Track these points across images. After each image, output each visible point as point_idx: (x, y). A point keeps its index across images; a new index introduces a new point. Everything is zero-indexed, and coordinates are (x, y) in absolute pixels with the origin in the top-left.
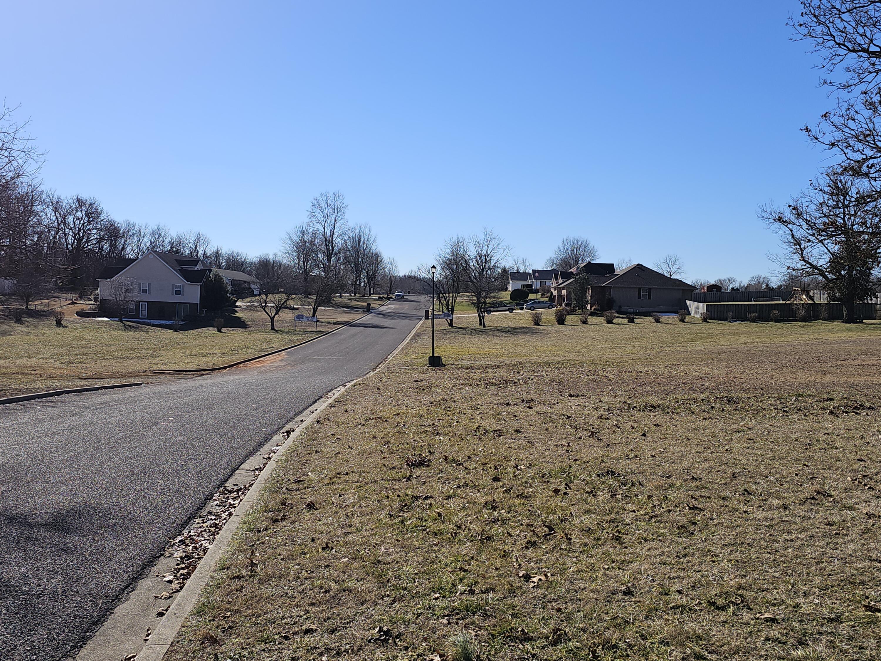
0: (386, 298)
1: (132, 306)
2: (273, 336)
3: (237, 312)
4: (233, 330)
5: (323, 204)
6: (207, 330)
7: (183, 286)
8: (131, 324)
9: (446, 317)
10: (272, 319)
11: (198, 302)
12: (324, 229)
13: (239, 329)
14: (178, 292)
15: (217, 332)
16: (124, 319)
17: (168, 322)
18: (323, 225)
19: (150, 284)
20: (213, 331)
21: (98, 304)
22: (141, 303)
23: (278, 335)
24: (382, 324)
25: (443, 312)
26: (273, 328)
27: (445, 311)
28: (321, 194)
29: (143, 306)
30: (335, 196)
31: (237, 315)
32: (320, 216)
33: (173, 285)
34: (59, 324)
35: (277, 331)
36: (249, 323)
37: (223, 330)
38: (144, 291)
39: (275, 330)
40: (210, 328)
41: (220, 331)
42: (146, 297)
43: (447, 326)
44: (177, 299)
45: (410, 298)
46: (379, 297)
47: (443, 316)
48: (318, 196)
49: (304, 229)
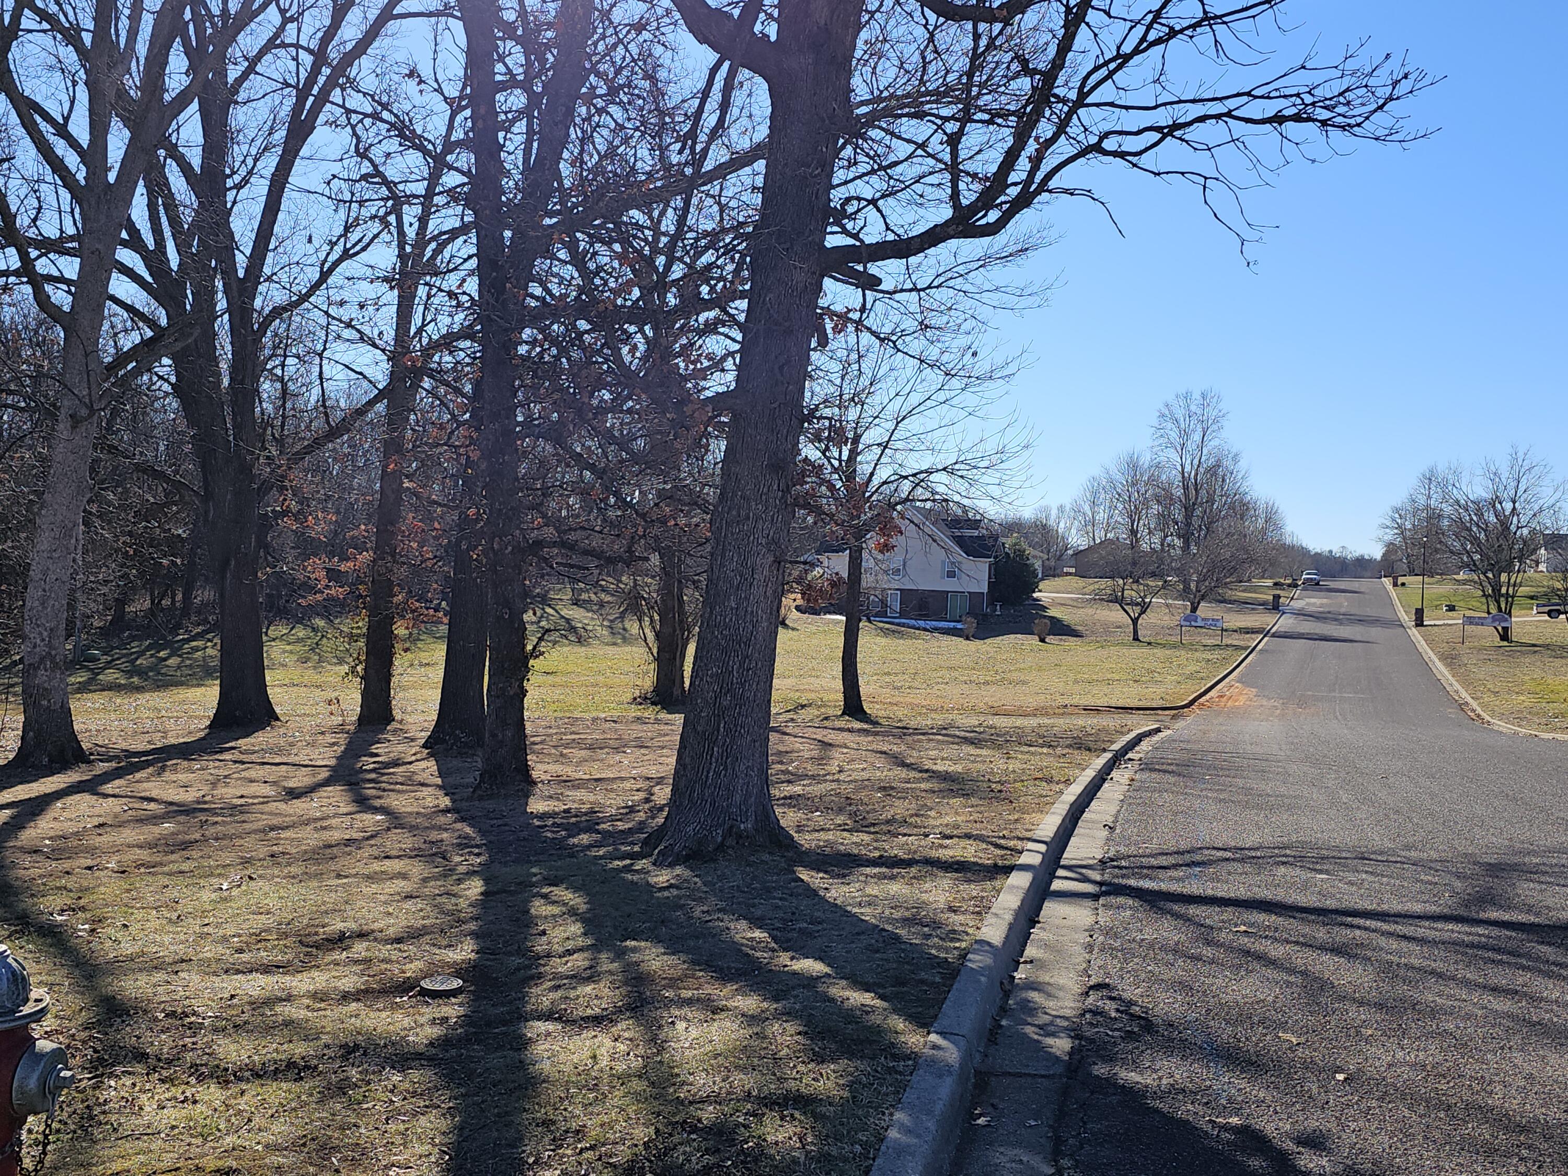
0: (1289, 586)
4: (1062, 640)
5: (1180, 413)
6: (1016, 639)
7: (960, 563)
8: (887, 626)
9: (1496, 624)
10: (1135, 621)
11: (985, 590)
12: (1181, 458)
13: (1070, 638)
14: (951, 574)
15: (1042, 644)
17: (949, 625)
18: (1180, 450)
19: (905, 561)
20: (1034, 640)
22: (889, 592)
23: (1147, 651)
24: (1335, 634)
25: (1489, 613)
26: (1136, 639)
27: (1494, 611)
28: (1178, 395)
29: (894, 597)
30: (1204, 396)
31: (1050, 613)
32: (1174, 435)
33: (943, 562)
35: (1144, 643)
36: (1079, 628)
37: (1048, 639)
38: (896, 572)
39: (1140, 640)
40: (1026, 636)
41: (1042, 640)
42: (899, 583)
43: (1497, 640)
45: (1332, 585)
46: (1276, 584)
47: (1490, 620)
48: (1171, 399)
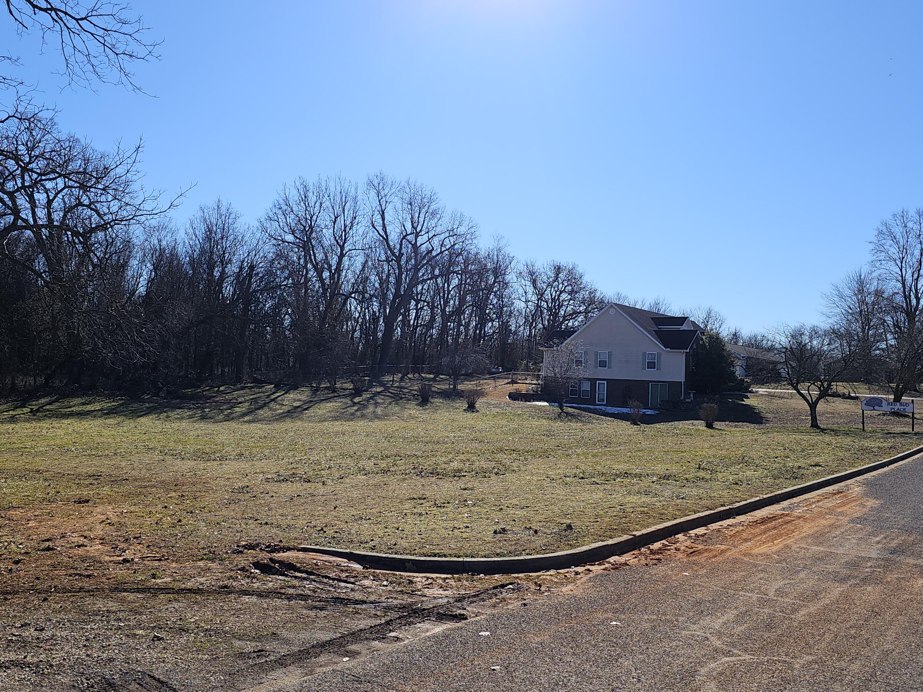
1: (586, 386)
2: (816, 438)
3: (748, 398)
4: (736, 426)
5: (898, 231)
6: (689, 425)
7: (659, 355)
10: (813, 406)
11: (683, 380)
12: (901, 270)
13: (748, 424)
14: (651, 365)
15: (705, 428)
16: (565, 404)
17: (625, 410)
18: (900, 265)
19: (610, 354)
20: (700, 425)
21: (540, 382)
22: (598, 382)
23: (827, 438)
26: (815, 425)
28: (894, 215)
29: (601, 386)
31: (747, 402)
32: (893, 251)
33: (644, 354)
34: (471, 407)
35: (823, 430)
36: (769, 415)
37: (717, 425)
38: (603, 364)
39: (818, 428)
40: (696, 422)
41: (709, 426)
42: (604, 373)
44: (649, 375)
48: (888, 218)
49: (862, 277)
